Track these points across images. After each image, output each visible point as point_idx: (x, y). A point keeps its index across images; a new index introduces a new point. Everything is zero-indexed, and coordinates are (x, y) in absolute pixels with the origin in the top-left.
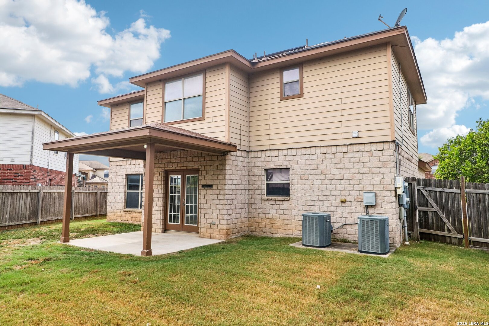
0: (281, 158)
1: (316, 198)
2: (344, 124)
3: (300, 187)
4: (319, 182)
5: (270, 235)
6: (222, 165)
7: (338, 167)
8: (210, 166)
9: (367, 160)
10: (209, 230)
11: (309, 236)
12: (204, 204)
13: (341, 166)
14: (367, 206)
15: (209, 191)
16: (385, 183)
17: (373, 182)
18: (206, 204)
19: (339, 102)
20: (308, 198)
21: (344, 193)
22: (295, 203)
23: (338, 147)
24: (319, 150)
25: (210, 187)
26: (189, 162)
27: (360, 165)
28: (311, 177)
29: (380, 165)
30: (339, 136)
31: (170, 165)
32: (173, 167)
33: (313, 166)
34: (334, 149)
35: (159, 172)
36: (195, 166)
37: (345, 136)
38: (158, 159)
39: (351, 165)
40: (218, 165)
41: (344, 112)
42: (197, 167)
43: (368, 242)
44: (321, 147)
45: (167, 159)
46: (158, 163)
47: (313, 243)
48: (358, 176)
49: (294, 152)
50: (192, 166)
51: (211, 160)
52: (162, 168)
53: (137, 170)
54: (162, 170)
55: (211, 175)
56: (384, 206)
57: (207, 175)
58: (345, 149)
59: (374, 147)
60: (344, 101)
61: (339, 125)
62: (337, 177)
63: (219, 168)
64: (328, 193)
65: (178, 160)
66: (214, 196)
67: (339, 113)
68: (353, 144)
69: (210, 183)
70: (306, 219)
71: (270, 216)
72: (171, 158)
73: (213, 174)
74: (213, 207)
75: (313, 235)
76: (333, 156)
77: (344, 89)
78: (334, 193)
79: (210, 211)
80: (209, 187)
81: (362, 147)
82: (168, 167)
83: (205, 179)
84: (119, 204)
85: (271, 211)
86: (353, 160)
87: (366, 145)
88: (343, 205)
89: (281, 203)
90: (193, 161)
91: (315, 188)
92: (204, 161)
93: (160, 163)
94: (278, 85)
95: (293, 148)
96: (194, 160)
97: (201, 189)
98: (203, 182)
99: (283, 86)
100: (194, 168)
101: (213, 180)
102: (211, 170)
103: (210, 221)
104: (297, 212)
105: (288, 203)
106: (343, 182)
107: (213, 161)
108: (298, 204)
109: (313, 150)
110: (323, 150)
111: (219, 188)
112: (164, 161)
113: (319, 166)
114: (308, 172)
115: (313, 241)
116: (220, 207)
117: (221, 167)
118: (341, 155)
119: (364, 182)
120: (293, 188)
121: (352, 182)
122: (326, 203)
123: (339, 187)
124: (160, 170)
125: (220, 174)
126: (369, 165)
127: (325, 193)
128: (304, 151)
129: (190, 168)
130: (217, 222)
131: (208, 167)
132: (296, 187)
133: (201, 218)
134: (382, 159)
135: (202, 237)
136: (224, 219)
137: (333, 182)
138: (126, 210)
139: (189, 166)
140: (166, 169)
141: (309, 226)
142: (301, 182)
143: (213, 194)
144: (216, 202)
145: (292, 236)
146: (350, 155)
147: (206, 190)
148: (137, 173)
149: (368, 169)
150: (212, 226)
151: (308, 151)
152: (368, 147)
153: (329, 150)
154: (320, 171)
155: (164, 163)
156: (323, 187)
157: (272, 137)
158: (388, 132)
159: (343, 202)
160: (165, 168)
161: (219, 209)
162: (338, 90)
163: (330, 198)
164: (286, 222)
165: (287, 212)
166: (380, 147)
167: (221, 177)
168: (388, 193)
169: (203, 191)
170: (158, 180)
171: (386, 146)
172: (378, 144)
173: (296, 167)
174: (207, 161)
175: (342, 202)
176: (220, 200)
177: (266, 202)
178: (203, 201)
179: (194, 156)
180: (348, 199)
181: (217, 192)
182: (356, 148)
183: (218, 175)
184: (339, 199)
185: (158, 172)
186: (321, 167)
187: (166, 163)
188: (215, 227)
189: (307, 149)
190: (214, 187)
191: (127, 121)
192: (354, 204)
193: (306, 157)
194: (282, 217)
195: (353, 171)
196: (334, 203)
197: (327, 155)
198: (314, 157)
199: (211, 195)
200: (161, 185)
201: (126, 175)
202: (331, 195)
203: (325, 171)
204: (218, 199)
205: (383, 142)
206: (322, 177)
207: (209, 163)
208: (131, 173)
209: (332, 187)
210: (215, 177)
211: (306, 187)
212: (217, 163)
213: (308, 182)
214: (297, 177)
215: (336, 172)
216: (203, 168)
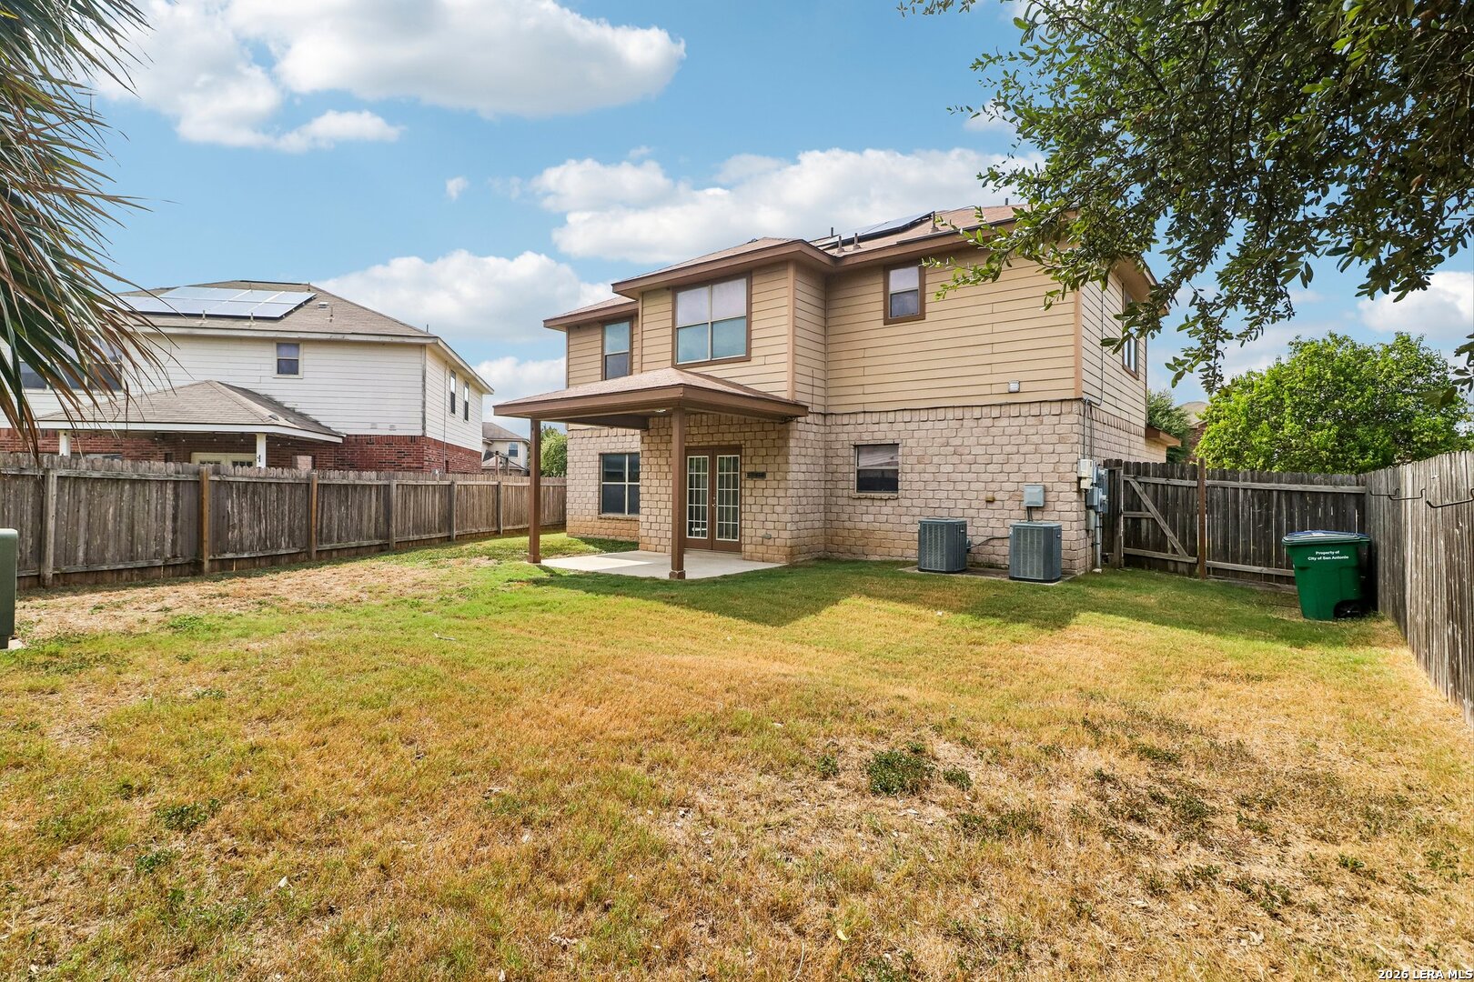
0: (884, 427)
1: (943, 495)
2: (996, 369)
3: (916, 477)
4: (949, 468)
5: (864, 558)
6: (782, 438)
7: (983, 442)
8: (762, 440)
9: (1033, 431)
10: (760, 549)
11: (930, 555)
12: (750, 505)
13: (988, 440)
14: (1030, 509)
15: (760, 483)
16: (1061, 470)
17: (1042, 468)
18: (755, 504)
19: (988, 329)
20: (930, 494)
21: (994, 486)
22: (907, 503)
23: (984, 408)
24: (950, 414)
25: (762, 475)
26: (723, 433)
27: (1021, 439)
28: (936, 460)
29: (1055, 439)
30: (987, 390)
32: (695, 441)
33: (940, 440)
34: (977, 413)
36: (734, 440)
37: (995, 389)
39: (1005, 440)
40: (774, 439)
41: (997, 348)
42: (737, 443)
43: (1025, 563)
44: (954, 407)
47: (936, 566)
48: (1016, 458)
49: (907, 416)
50: (729, 441)
51: (763, 431)
53: (620, 445)
55: (763, 456)
56: (1058, 508)
57: (755, 455)
58: (996, 412)
59: (1046, 409)
60: (997, 328)
61: (987, 369)
62: (980, 459)
63: (776, 445)
64: (964, 486)
65: (704, 430)
66: (767, 493)
67: (988, 349)
68: (1010, 404)
69: (761, 469)
70: (925, 528)
71: (863, 526)
73: (767, 455)
74: (766, 509)
75: (936, 554)
76: (974, 424)
77: (997, 308)
78: (973, 486)
79: (761, 517)
80: (760, 476)
81: (1025, 409)
83: (753, 462)
84: (589, 506)
85: (865, 518)
86: (1008, 431)
87: (1032, 405)
88: (990, 506)
89: (884, 503)
90: (729, 432)
91: (943, 478)
92: (751, 431)
94: (880, 297)
95: (905, 410)
96: (733, 430)
97: (745, 480)
98: (749, 469)
99: (889, 298)
100: (732, 443)
101: (767, 464)
102: (763, 447)
103: (763, 532)
104: (912, 518)
105: (894, 503)
106: (990, 468)
107: (766, 431)
108: (912, 506)
109: (941, 414)
110: (959, 413)
111: (778, 478)
113: (950, 440)
114: (930, 451)
115: (936, 563)
116: (779, 509)
117: (780, 443)
118: (988, 422)
119: (1026, 468)
120: (904, 478)
121: (1007, 468)
122: (961, 504)
123: (984, 477)
125: (779, 455)
126: (1035, 439)
127: (960, 486)
128: (924, 415)
129: (726, 443)
130: (774, 534)
131: (758, 443)
132: (909, 476)
133: (745, 528)
134: (1060, 429)
135: (746, 559)
136: (785, 530)
137: (974, 468)
138: (603, 516)
139: (723, 440)
141: (931, 541)
142: (919, 467)
143: (766, 488)
144: (771, 501)
145: (900, 559)
146: (1004, 422)
147: (755, 481)
148: (620, 451)
149: (1034, 447)
150: (765, 541)
151: (932, 415)
152: (1035, 410)
153: (968, 413)
154: (952, 449)
156: (958, 477)
157: (868, 389)
158: (1071, 384)
159: (990, 501)
161: (778, 514)
162: (988, 309)
163: (969, 495)
164: (892, 535)
165: (891, 518)
166: (1056, 408)
167: (779, 459)
168: (1066, 487)
169: (749, 484)
171: (1066, 407)
172: (1053, 404)
173: (911, 442)
174: (755, 432)
175: (987, 501)
176: (779, 497)
177: (857, 502)
178: (750, 500)
179: (732, 425)
180: (998, 496)
181: (774, 484)
182: (1014, 411)
183: (775, 456)
184: (983, 497)
186: (958, 442)
188: (771, 542)
189: (931, 411)
190: (769, 476)
191: (599, 357)
192: (1008, 504)
193: (929, 425)
194: (884, 527)
195: (1008, 449)
196: (975, 504)
197: (965, 422)
198: (943, 425)
199: (763, 489)
200: (673, 472)
201: (600, 454)
202: (969, 489)
203: (960, 450)
204: (775, 496)
205: (1062, 401)
206: (956, 459)
207: (760, 436)
208: (609, 451)
209: (971, 476)
210: (770, 460)
211: (926, 477)
212: (774, 435)
213: (931, 469)
214: (912, 460)
215: (980, 450)
216: (748, 444)
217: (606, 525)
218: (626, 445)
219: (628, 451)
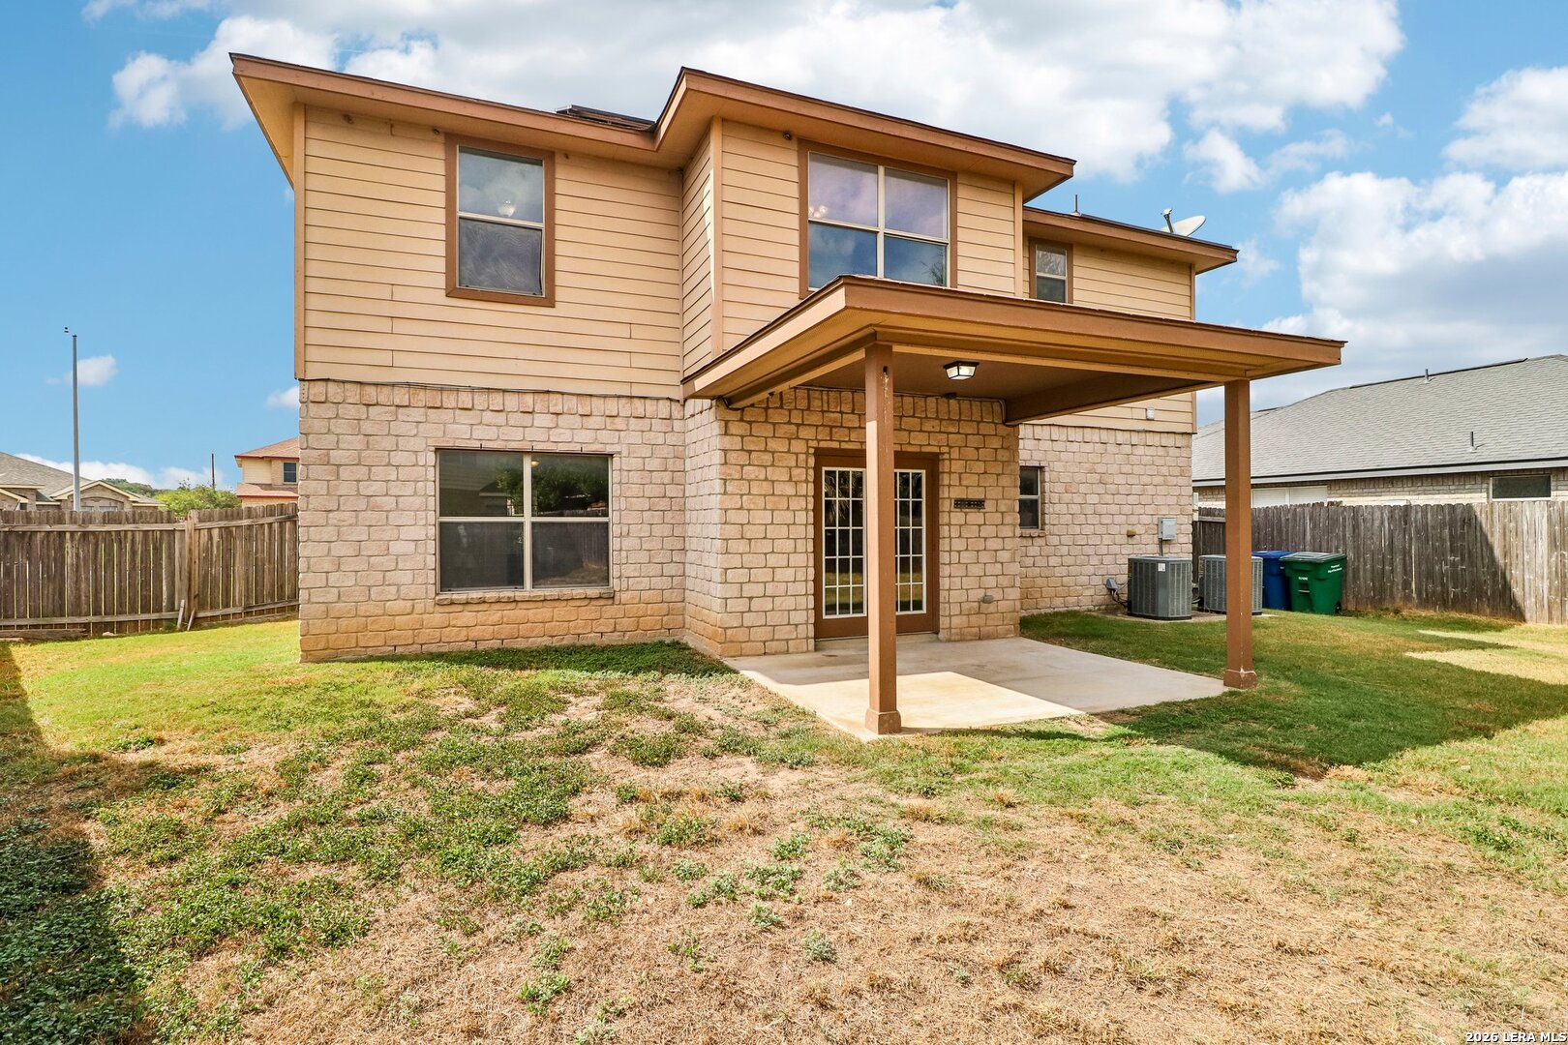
0: (1029, 444)
1: (1088, 530)
3: (1063, 508)
4: (1096, 499)
6: (1008, 448)
7: (1124, 470)
8: (977, 449)
10: (974, 619)
12: (959, 552)
13: (1126, 469)
14: (1162, 542)
15: (975, 516)
17: (1169, 500)
18: (967, 550)
20: (1077, 530)
21: (1134, 519)
22: (1056, 540)
23: (1125, 433)
24: (1096, 436)
25: (978, 504)
26: (910, 431)
27: (1153, 470)
28: (1083, 488)
29: (1177, 471)
31: (838, 434)
32: (850, 441)
33: (1087, 465)
34: (1121, 437)
35: (797, 454)
36: (929, 445)
37: (1136, 414)
38: (790, 411)
39: (1141, 469)
40: (996, 449)
42: (936, 450)
44: (1100, 428)
45: (826, 414)
46: (789, 423)
48: (1150, 489)
49: (1055, 433)
50: (921, 446)
51: (978, 434)
52: (807, 440)
53: (518, 434)
54: (808, 447)
55: (979, 474)
56: (1180, 541)
57: (966, 472)
58: (1135, 438)
59: (1171, 440)
62: (1122, 489)
63: (999, 458)
64: (1108, 520)
66: (986, 531)
68: (1146, 431)
69: (975, 494)
72: (841, 412)
73: (985, 473)
74: (984, 557)
76: (1115, 449)
78: (1117, 519)
79: (976, 570)
80: (974, 505)
81: (1157, 439)
82: (831, 440)
83: (964, 483)
86: (1145, 460)
87: (1162, 436)
88: (1131, 541)
89: (1030, 541)
90: (921, 431)
91: (1089, 510)
92: (958, 433)
93: (798, 425)
94: (1027, 276)
95: (1053, 425)
96: (927, 427)
97: (950, 512)
98: (958, 493)
99: (1035, 281)
100: (924, 449)
101: (985, 487)
102: (978, 460)
103: (981, 594)
104: (1058, 560)
105: (1041, 542)
106: (1131, 499)
107: (984, 436)
108: (1061, 544)
109: (1087, 435)
110: (1104, 436)
111: (1003, 508)
112: (815, 419)
113: (1095, 466)
114: (1078, 478)
116: (1004, 556)
117: (1003, 455)
118: (1127, 449)
119: (1159, 500)
120: (1052, 510)
121: (1143, 499)
122: (1107, 539)
123: (1127, 509)
124: (798, 446)
125: (1003, 474)
126: (1165, 470)
127: (1106, 520)
128: (1072, 434)
129: (915, 449)
130: (996, 595)
131: (970, 453)
132: (1057, 508)
133: (949, 590)
134: (1179, 462)
135: (955, 641)
136: (1013, 586)
137: (1117, 499)
138: (446, 596)
139: (909, 443)
140: (823, 445)
142: (1067, 497)
143: (985, 524)
144: (993, 544)
146: (1140, 450)
147: (966, 513)
149: (1162, 478)
150: (984, 605)
151: (1079, 435)
152: (1164, 440)
153: (1112, 438)
154: (1097, 476)
155: (817, 426)
156: (1102, 509)
158: (1189, 418)
159: (1131, 535)
160: (819, 441)
161: (1002, 563)
163: (1112, 529)
164: (1039, 581)
165: (1039, 561)
166: (1178, 441)
167: (1003, 480)
168: (1185, 520)
169: (958, 517)
170: (790, 480)
171: (1184, 441)
172: (1176, 437)
173: (1058, 467)
174: (967, 435)
175: (1129, 536)
176: (1003, 538)
178: (956, 544)
179: (926, 417)
180: (1138, 529)
181: (998, 518)
182: (1151, 439)
183: (998, 475)
184: (1124, 532)
185: (789, 452)
186: (1100, 469)
187: (822, 425)
188: (992, 608)
189: (1077, 430)
190: (989, 506)
192: (1144, 538)
193: (1075, 447)
195: (1146, 479)
196: (1118, 539)
197: (1109, 447)
198: (1088, 448)
199: (979, 526)
200: (806, 496)
201: (437, 450)
202: (1113, 523)
203: (1105, 478)
204: (997, 537)
205: (1182, 434)
206: (1100, 489)
207: (974, 441)
208: (476, 445)
209: (1114, 509)
210: (991, 480)
211: (1075, 509)
212: (996, 443)
213: (1078, 499)
214: (1059, 488)
215: (1120, 479)
216: (955, 454)
217: (467, 617)
218: (531, 434)
219: (538, 447)
